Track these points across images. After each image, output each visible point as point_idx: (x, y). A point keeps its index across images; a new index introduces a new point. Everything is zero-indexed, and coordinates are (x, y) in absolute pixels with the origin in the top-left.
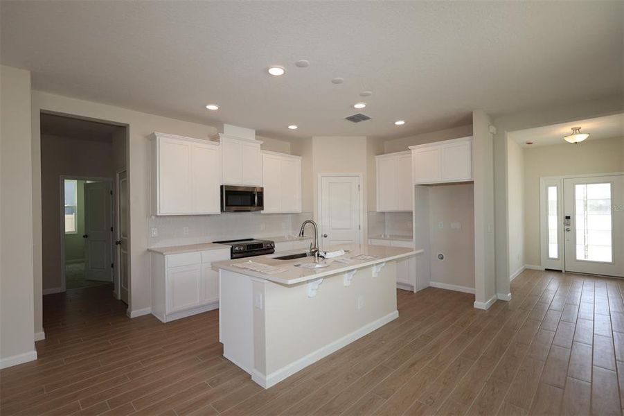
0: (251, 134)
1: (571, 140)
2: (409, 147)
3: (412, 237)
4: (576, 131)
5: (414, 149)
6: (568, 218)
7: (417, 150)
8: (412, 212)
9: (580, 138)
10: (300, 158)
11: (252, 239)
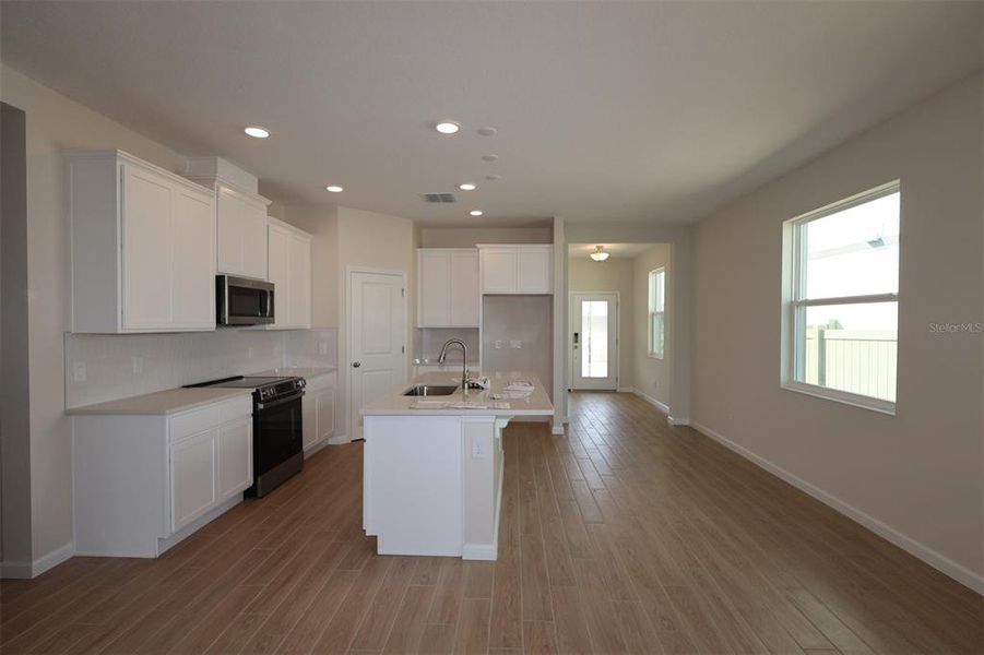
0: (252, 183)
1: (595, 257)
2: (478, 245)
3: (478, 361)
4: (600, 250)
5: (482, 248)
6: (576, 335)
7: (486, 251)
8: (478, 329)
9: (603, 256)
10: (311, 236)
11: (241, 377)
